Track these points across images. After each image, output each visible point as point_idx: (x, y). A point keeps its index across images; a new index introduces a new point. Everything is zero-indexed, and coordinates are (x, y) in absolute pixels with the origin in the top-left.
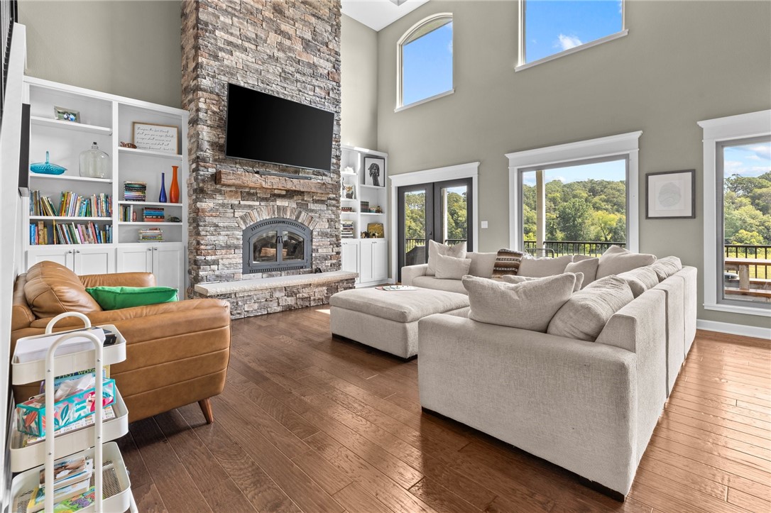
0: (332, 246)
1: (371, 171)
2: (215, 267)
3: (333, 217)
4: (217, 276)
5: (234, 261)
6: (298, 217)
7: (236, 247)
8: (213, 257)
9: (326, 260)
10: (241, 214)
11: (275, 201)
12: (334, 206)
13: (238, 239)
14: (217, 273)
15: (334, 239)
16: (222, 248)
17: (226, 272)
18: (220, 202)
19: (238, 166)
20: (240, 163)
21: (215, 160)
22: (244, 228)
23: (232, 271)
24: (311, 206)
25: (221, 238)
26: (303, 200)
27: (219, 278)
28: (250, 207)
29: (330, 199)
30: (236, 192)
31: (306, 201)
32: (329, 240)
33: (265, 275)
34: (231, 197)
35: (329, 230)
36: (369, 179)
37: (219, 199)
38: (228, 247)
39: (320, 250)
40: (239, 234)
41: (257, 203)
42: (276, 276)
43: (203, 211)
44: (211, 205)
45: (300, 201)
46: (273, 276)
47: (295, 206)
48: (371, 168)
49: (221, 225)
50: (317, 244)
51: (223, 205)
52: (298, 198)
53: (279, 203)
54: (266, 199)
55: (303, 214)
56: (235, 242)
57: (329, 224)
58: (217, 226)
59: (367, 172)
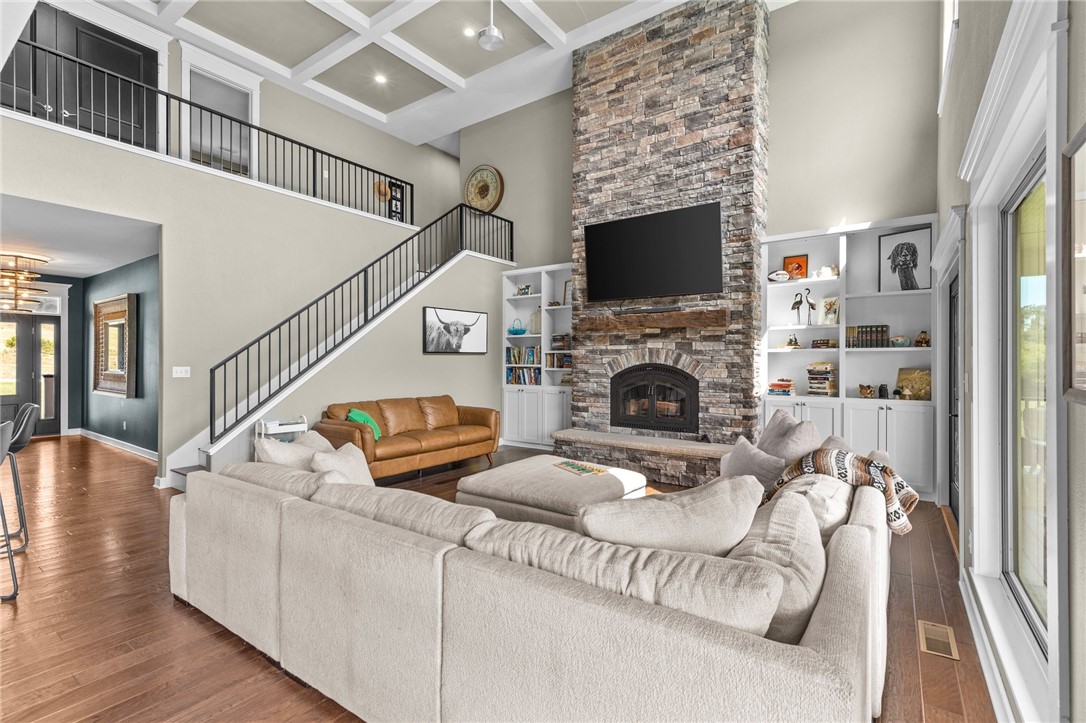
0: (734, 406)
1: (893, 262)
2: (585, 414)
3: (737, 359)
4: (586, 424)
5: (601, 410)
6: (677, 361)
7: (604, 396)
8: (584, 404)
9: (722, 425)
10: (608, 360)
11: (645, 342)
12: (738, 342)
13: (605, 387)
14: (586, 420)
15: (740, 396)
16: (591, 395)
17: (595, 420)
18: (591, 348)
19: (605, 308)
20: (607, 305)
21: (585, 307)
22: (611, 375)
23: (599, 420)
24: (696, 346)
25: (590, 385)
26: (684, 338)
27: (588, 426)
28: (618, 352)
29: (731, 332)
30: (604, 337)
31: (688, 339)
32: (728, 395)
33: (634, 432)
34: (599, 342)
35: (729, 381)
36: (891, 279)
37: (589, 345)
38: (597, 395)
39: (711, 410)
40: (607, 382)
41: (625, 347)
42: (648, 435)
43: (576, 358)
44: (583, 352)
45: (680, 340)
46: (643, 435)
47: (673, 346)
48: (894, 256)
49: (590, 371)
50: (707, 400)
51: (592, 352)
52: (677, 338)
53: (650, 344)
54: (634, 342)
55: (684, 356)
56: (602, 390)
57: (729, 372)
58: (586, 373)
59: (886, 264)
